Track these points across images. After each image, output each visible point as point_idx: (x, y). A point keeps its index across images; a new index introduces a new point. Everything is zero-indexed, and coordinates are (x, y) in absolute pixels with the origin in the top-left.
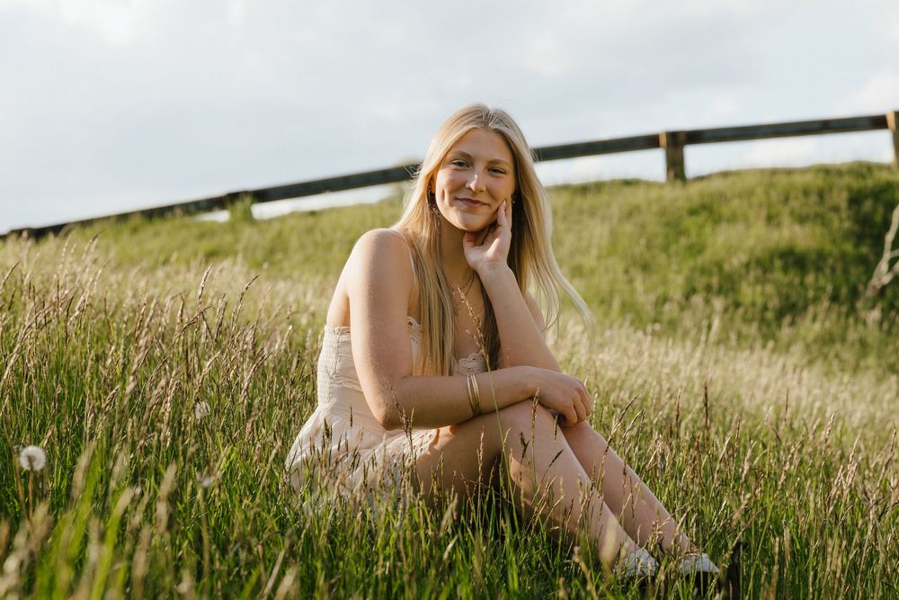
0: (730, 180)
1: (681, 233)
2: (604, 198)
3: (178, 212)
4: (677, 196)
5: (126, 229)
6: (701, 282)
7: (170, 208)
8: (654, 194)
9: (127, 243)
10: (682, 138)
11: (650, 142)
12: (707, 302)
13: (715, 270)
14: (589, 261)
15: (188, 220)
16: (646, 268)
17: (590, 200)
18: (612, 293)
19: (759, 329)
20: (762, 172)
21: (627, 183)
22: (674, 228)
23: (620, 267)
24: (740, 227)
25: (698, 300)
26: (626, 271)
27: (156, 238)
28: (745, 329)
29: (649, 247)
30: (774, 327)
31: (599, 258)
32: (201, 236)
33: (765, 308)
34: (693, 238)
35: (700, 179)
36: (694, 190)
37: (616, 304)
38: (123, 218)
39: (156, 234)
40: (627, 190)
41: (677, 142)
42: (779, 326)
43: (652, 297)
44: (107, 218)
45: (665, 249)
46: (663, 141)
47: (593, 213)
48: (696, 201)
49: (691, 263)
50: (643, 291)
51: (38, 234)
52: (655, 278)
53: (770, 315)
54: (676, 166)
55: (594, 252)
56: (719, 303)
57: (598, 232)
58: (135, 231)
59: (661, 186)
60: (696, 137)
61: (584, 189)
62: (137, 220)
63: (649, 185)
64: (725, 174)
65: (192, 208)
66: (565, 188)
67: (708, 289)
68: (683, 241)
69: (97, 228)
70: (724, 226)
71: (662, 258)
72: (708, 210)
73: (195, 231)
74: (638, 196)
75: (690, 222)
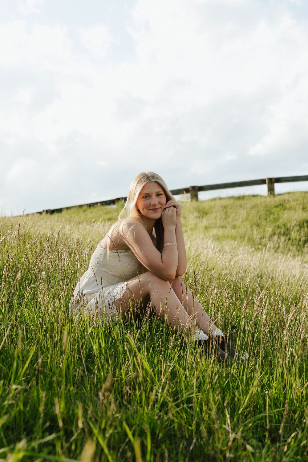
0: (290, 195)
1: (271, 213)
2: (245, 201)
3: (99, 204)
4: (272, 201)
5: (81, 210)
6: (277, 231)
7: (96, 203)
8: (263, 200)
9: (82, 215)
10: (274, 180)
11: (262, 182)
12: (279, 238)
13: (283, 227)
14: (238, 223)
15: (102, 207)
16: (258, 225)
17: (241, 202)
18: (245, 234)
19: (297, 247)
20: (301, 192)
21: (254, 196)
22: (269, 212)
23: (249, 226)
24: (293, 212)
25: (275, 238)
26: (251, 227)
27: (92, 213)
28: (291, 248)
29: (260, 218)
30: (302, 247)
31: (242, 222)
32: (106, 213)
33: (300, 240)
34: (276, 216)
35: (280, 195)
36: (277, 199)
37: (246, 239)
38: (81, 206)
39: (92, 212)
40: (254, 198)
41: (272, 182)
42: (304, 247)
43: (259, 236)
44: (76, 206)
45: (266, 219)
46: (267, 181)
47: (241, 206)
48: (278, 203)
49: (274, 224)
50: (256, 234)
51: (52, 212)
52: (261, 230)
53: (301, 243)
54: (271, 190)
55: (241, 220)
56: (283, 239)
57: (243, 213)
58: (85, 211)
59: (266, 197)
60: (279, 180)
61: (239, 198)
62: (85, 208)
63: (261, 196)
64: (289, 193)
65: (104, 203)
66: (232, 197)
67: (280, 233)
68: (272, 216)
69: (72, 210)
70: (287, 211)
71: (264, 222)
72: (281, 206)
73: (105, 211)
74: (258, 201)
75: (274, 210)
